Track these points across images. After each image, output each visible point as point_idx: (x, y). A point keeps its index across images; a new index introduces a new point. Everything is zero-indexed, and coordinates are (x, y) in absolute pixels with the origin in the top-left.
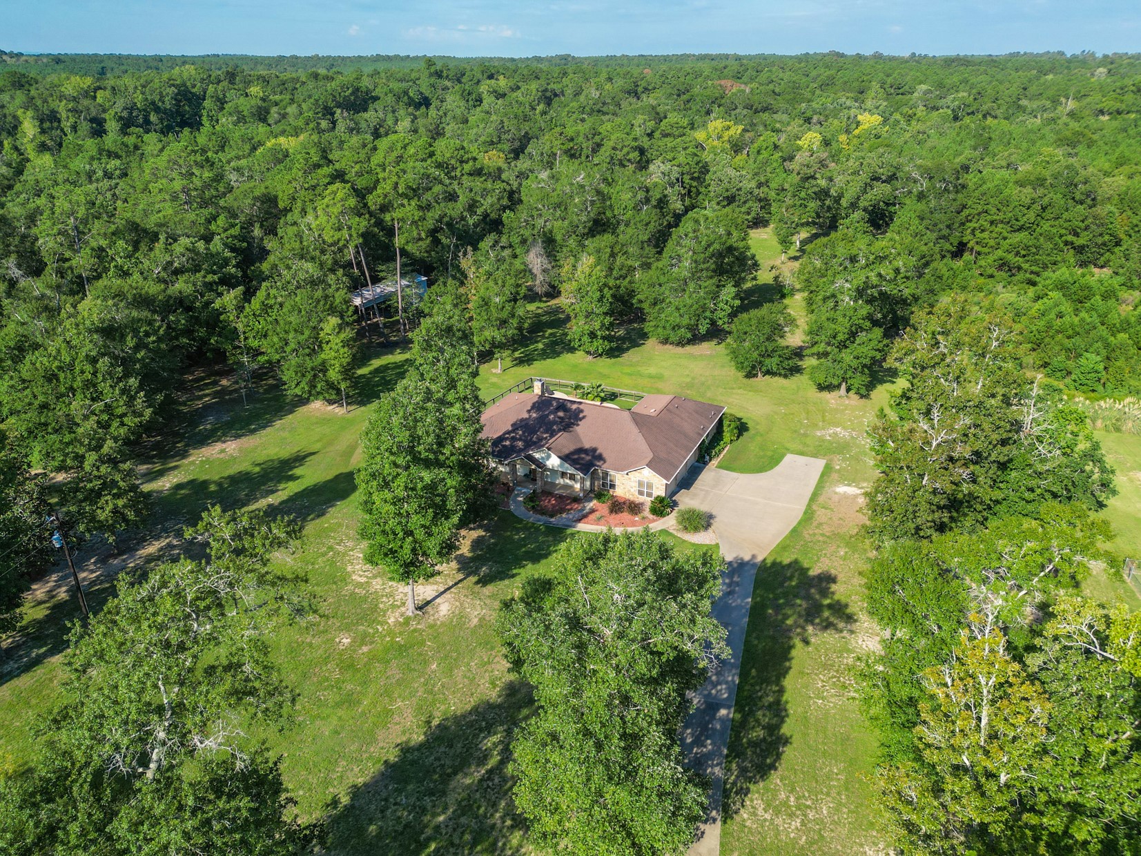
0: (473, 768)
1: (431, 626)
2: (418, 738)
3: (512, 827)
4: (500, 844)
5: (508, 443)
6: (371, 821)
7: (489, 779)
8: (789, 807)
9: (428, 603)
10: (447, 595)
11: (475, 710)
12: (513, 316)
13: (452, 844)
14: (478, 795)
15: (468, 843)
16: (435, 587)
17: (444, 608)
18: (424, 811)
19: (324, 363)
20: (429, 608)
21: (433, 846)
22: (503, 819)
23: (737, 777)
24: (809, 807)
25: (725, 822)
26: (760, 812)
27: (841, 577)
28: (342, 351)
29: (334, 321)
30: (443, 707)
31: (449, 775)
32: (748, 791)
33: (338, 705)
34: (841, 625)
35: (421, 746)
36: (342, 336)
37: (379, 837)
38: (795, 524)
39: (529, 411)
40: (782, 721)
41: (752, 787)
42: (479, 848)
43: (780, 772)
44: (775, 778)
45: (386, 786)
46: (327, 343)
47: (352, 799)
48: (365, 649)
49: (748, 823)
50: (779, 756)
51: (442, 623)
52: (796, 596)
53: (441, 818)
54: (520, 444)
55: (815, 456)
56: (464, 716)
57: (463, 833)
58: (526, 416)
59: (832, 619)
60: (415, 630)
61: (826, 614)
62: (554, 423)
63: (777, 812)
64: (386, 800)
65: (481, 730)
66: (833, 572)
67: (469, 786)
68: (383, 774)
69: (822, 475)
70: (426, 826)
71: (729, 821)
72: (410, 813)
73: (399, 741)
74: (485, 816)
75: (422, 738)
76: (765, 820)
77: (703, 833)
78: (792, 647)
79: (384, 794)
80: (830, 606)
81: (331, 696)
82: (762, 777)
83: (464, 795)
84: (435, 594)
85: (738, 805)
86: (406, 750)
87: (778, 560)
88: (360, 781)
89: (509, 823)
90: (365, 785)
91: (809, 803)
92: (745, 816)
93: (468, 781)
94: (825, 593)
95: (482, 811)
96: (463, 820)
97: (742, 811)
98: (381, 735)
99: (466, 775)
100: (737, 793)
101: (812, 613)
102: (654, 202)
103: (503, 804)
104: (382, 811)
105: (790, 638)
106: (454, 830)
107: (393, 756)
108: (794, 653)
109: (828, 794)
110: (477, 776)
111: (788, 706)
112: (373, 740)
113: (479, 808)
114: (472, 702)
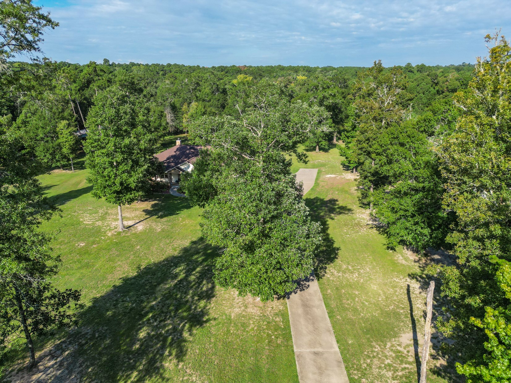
0: (170, 281)
1: (134, 234)
2: (133, 273)
3: (199, 299)
4: (193, 307)
5: (166, 164)
6: (108, 310)
7: (180, 284)
8: (350, 270)
9: (130, 227)
10: (141, 223)
11: (166, 260)
12: (161, 125)
13: (163, 312)
14: (175, 291)
15: (172, 310)
16: (134, 221)
17: (140, 227)
18: (142, 301)
19: (59, 145)
20: (132, 228)
21: (150, 315)
22: (193, 297)
23: (319, 263)
24: (359, 269)
25: (318, 280)
26: (336, 273)
27: (339, 199)
28: (70, 137)
29: (64, 122)
30: (146, 261)
31: (156, 286)
32: (326, 268)
33: (79, 268)
34: (347, 212)
35: (135, 278)
36: (70, 130)
37: (113, 316)
38: (312, 187)
39: (175, 152)
40: (333, 243)
41: (327, 266)
42: (180, 311)
43: (339, 259)
44: (338, 261)
45: (116, 295)
46: (61, 134)
47: (93, 304)
48: (95, 246)
49: (331, 278)
50: (336, 254)
51: (140, 233)
52: (322, 207)
53: (154, 303)
54: (173, 164)
55: (313, 168)
56: (160, 263)
57: (169, 307)
58: (175, 154)
59: (341, 211)
60: (125, 236)
61: (338, 210)
62: (189, 154)
63: (344, 272)
64: (116, 300)
65: (171, 266)
66: (335, 199)
67: (168, 288)
68: (113, 291)
69: (318, 173)
70: (145, 307)
71: (320, 279)
72: (133, 304)
73: (121, 277)
74: (181, 298)
75: (135, 274)
76: (340, 276)
77: (309, 286)
78: (327, 221)
79: (115, 298)
80: (338, 208)
81: (75, 266)
82: (331, 262)
83: (167, 291)
84: (133, 223)
85: (323, 273)
86: (126, 281)
87: (309, 198)
88: (98, 296)
89: (196, 298)
90: (101, 297)
91: (359, 267)
92: (328, 276)
93: (167, 286)
94: (335, 204)
95: (178, 296)
96: (168, 302)
97: (326, 275)
98: (109, 277)
99: (166, 284)
100: (321, 269)
101: (332, 210)
102: (221, 90)
103: (191, 292)
104: (114, 305)
105: (324, 219)
106: (163, 306)
107: (118, 283)
108: (328, 223)
109: (367, 263)
110: (173, 284)
111: (333, 239)
112: (105, 278)
113: (177, 295)
114: (164, 257)
